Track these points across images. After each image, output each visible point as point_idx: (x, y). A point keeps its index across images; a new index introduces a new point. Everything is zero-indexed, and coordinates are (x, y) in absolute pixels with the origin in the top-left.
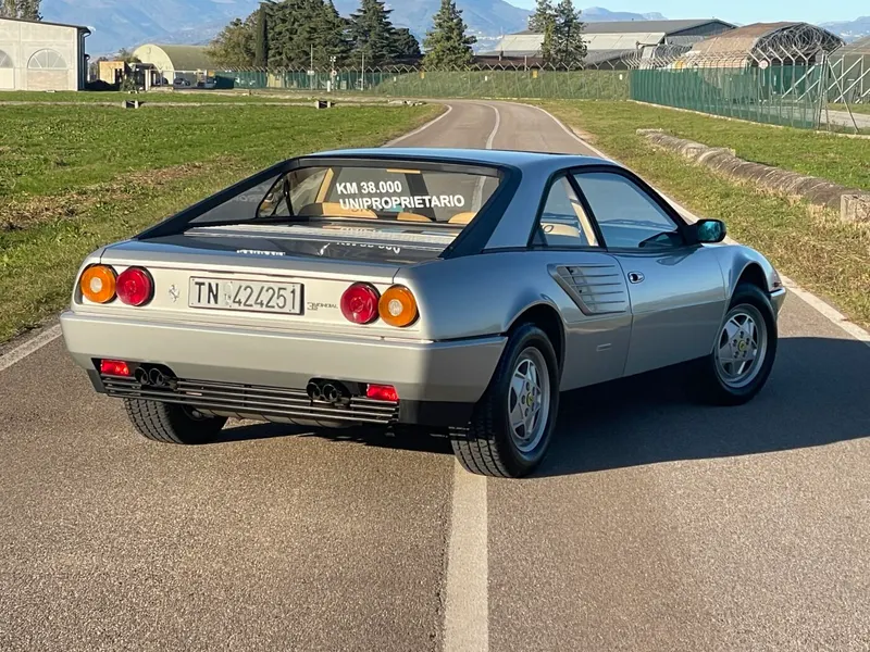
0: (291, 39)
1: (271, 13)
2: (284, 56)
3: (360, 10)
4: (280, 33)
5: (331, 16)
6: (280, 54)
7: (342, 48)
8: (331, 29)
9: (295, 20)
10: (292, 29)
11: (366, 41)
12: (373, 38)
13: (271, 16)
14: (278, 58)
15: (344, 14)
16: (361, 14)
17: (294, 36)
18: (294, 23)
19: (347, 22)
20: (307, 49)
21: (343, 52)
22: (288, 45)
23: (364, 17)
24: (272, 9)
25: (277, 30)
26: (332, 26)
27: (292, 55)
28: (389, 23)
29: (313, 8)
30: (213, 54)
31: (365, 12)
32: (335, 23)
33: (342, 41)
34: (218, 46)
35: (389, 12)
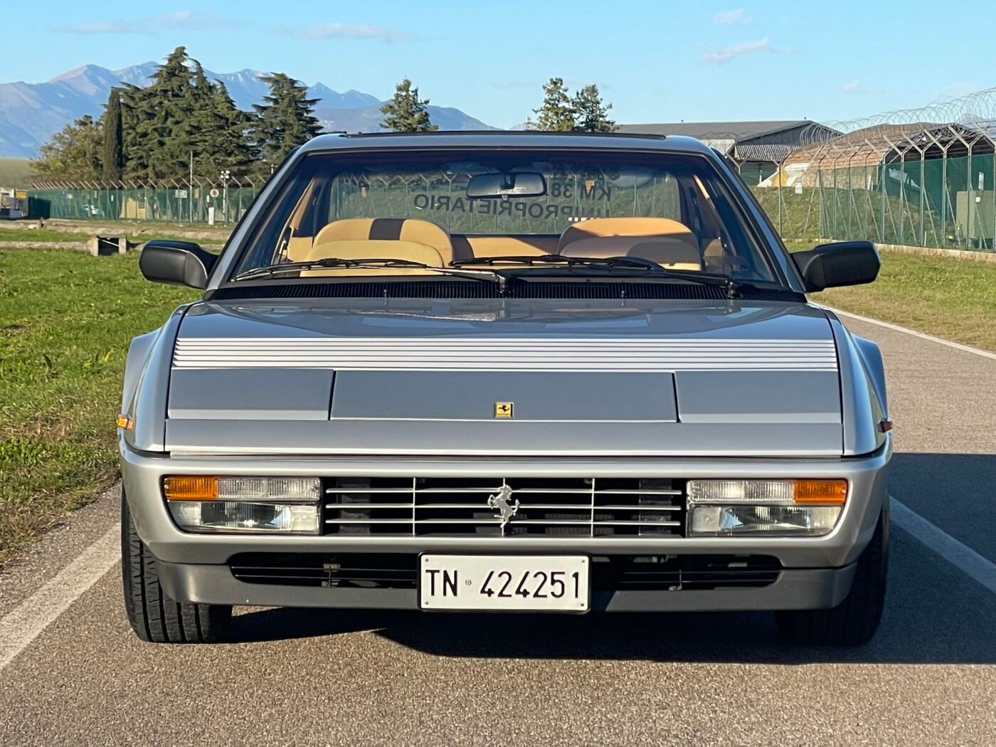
0: (162, 144)
1: (132, 104)
2: (150, 170)
3: (267, 99)
4: (145, 135)
5: (222, 109)
6: (145, 167)
7: (240, 157)
8: (222, 128)
9: (168, 115)
10: (164, 129)
11: (276, 148)
12: (289, 143)
13: (131, 108)
14: (141, 173)
15: (243, 106)
16: (271, 104)
17: (167, 140)
18: (166, 119)
19: (248, 118)
20: (184, 159)
21: (240, 163)
22: (157, 153)
23: (275, 110)
24: (133, 98)
25: (139, 130)
26: (223, 122)
27: (163, 168)
28: (313, 120)
29: (196, 97)
30: (45, 167)
31: (276, 101)
32: (228, 120)
33: (239, 146)
34: (52, 154)
35: (313, 102)
